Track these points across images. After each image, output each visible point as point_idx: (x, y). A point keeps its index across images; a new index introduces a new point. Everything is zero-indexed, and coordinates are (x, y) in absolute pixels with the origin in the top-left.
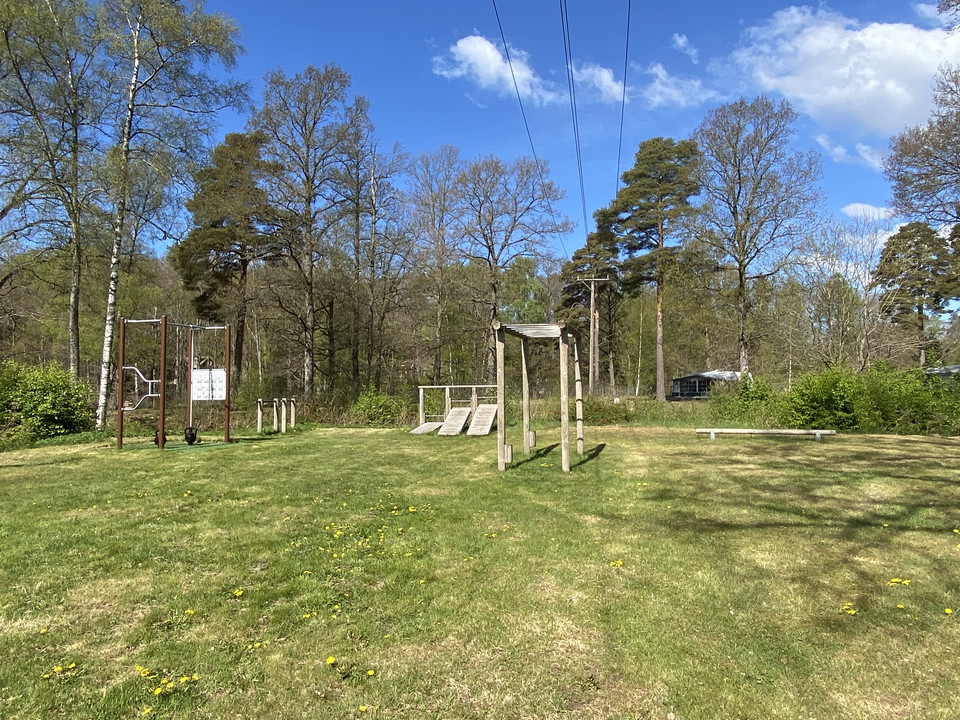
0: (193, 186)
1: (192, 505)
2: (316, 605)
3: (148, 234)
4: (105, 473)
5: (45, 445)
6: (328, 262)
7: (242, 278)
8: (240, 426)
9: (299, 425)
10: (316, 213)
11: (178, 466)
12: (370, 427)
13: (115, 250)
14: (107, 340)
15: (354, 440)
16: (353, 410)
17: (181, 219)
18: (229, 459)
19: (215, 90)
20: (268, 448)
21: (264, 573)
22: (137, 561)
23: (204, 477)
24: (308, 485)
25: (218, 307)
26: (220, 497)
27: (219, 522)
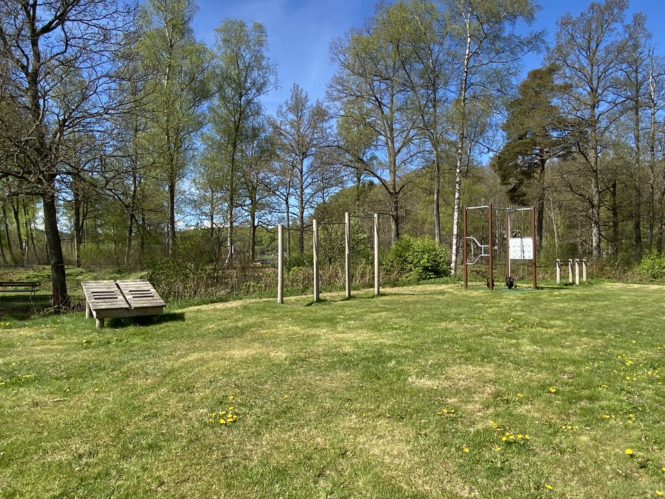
0: (506, 113)
1: (514, 328)
2: (613, 410)
3: (478, 151)
4: (459, 302)
5: (425, 284)
6: (611, 152)
7: (541, 172)
8: (543, 278)
9: (589, 280)
10: (600, 115)
11: (503, 302)
12: (653, 284)
13: (458, 164)
14: (455, 221)
15: (639, 293)
16: (637, 269)
17: (499, 137)
18: (538, 301)
19: (520, 42)
20: (566, 295)
21: (571, 381)
22: (483, 358)
23: (521, 311)
24: (600, 324)
25: (525, 195)
26: (533, 325)
27: (534, 341)
